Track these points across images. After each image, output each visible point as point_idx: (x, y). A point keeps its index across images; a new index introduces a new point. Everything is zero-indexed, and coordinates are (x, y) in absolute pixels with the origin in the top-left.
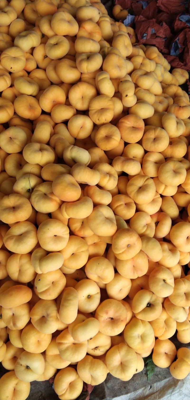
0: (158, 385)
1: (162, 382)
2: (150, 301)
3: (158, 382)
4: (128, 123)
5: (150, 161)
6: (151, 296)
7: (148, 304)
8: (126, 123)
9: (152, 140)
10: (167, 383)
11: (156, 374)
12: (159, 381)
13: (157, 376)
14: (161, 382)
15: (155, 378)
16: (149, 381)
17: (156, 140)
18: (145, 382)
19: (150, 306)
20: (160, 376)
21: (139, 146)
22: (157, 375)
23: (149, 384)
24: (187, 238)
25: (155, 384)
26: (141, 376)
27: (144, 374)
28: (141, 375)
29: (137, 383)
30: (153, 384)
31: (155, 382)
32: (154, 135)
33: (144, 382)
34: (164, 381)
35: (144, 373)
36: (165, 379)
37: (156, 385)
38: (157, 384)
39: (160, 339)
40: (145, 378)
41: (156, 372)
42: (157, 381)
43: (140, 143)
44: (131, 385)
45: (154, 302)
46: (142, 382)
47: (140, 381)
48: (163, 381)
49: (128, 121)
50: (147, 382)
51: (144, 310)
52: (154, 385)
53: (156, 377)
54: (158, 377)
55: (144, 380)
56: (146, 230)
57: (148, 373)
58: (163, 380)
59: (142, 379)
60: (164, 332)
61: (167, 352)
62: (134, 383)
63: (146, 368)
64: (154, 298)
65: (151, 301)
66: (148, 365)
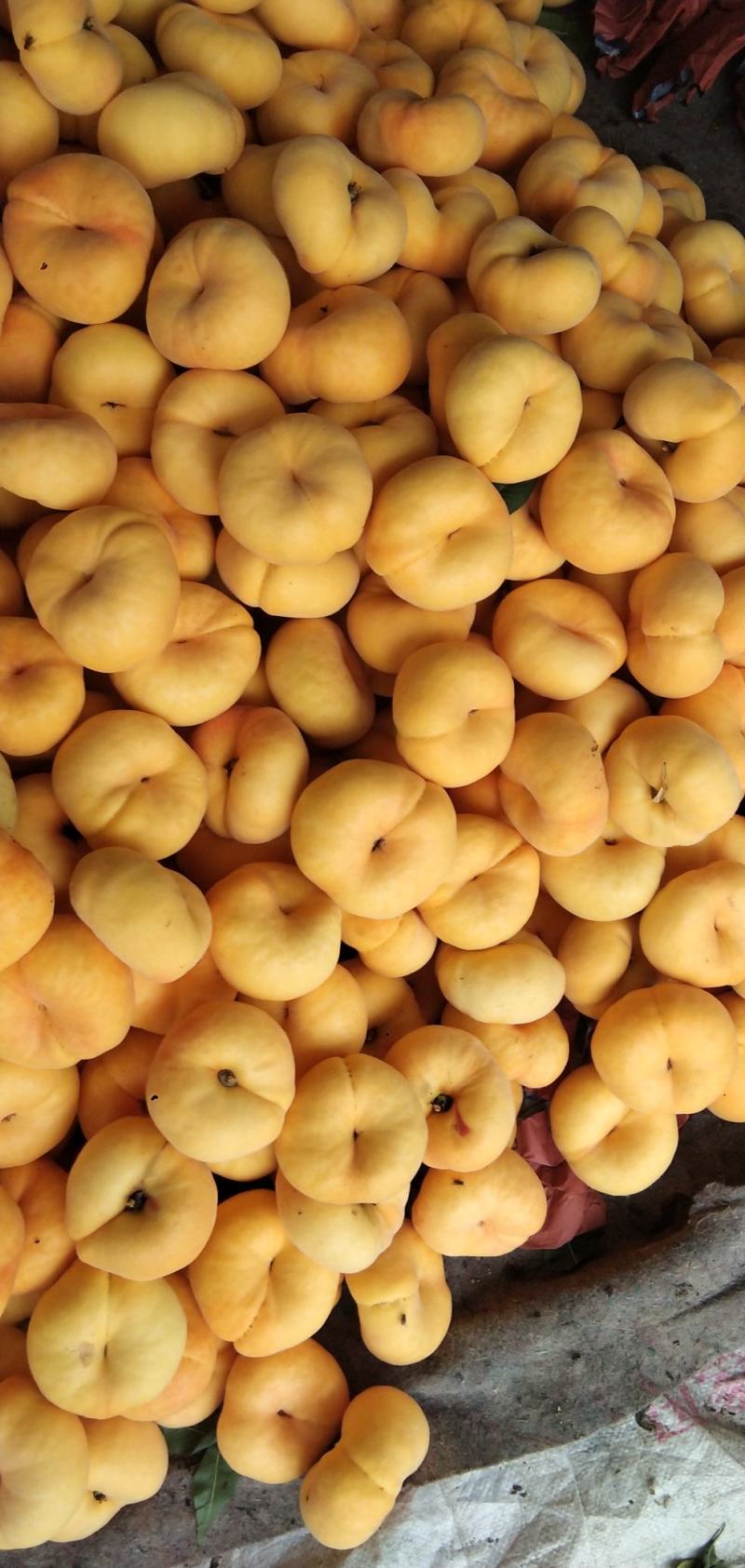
0: (252, 1555)
1: (273, 1546)
2: (142, 1182)
3: (253, 1542)
4: (42, 202)
5: (179, 422)
6: (147, 1157)
7: (133, 1196)
8: (32, 204)
9: (180, 302)
10: (295, 1548)
11: (246, 1506)
12: (258, 1540)
13: (248, 1513)
14: (272, 1543)
15: (240, 1522)
16: (203, 1541)
17: (202, 297)
18: (183, 1545)
19: (141, 1205)
20: (263, 1516)
21: (128, 335)
22: (250, 1511)
23: (204, 1551)
24: (378, 845)
25: (236, 1553)
26: (166, 1514)
27: (183, 1504)
28: (166, 1510)
29: (139, 1547)
30: (226, 1549)
31: (234, 1545)
32: (194, 267)
33: (179, 1541)
34: (283, 1538)
35: (183, 1497)
36: (288, 1529)
37: (241, 1557)
38: (247, 1552)
39: (244, 1350)
40: (184, 1523)
41: (249, 1494)
42: (245, 1540)
43: (134, 318)
44: (108, 1555)
45: (163, 1185)
46: (168, 1543)
47: (154, 1537)
48: (276, 1540)
49: (41, 193)
50: (193, 1541)
51: (108, 1230)
52: (231, 1556)
53: (245, 1517)
54: (256, 1520)
55: (180, 1530)
56: (120, 815)
57: (198, 1502)
58: (278, 1534)
59: (166, 1528)
60: (249, 1321)
61: (288, 1408)
62: (124, 1544)
63: (193, 1475)
64: (165, 1166)
65: (150, 1181)
66: (204, 1460)
